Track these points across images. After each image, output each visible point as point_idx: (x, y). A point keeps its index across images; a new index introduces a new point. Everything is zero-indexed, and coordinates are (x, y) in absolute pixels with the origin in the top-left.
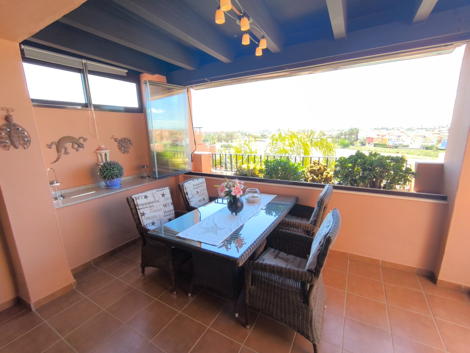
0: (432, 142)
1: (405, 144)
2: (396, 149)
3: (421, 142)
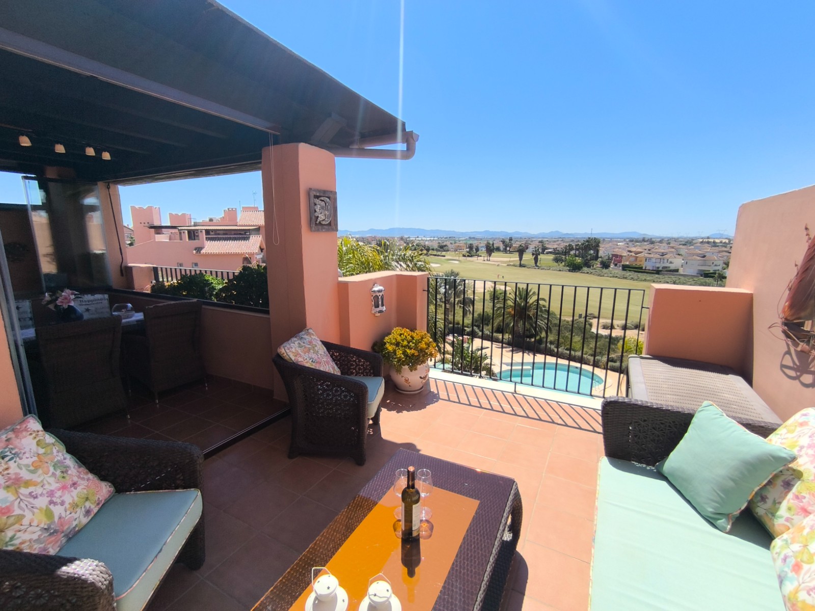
0: (716, 265)
3: (698, 265)
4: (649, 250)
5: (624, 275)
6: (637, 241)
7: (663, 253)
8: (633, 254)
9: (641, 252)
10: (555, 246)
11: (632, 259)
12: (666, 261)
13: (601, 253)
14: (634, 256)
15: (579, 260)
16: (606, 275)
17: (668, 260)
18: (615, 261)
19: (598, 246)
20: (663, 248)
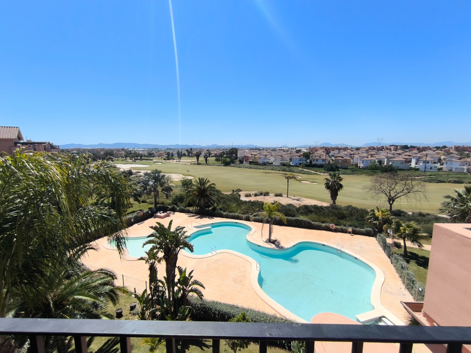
0: (287, 160)
1: (270, 162)
2: (264, 166)
3: (280, 160)
4: (260, 154)
5: (250, 166)
6: (253, 149)
7: (266, 155)
8: (253, 156)
9: (257, 155)
10: (215, 153)
11: (253, 158)
12: (267, 159)
13: (238, 156)
14: (254, 157)
15: (228, 160)
16: (242, 167)
17: (268, 158)
18: (245, 159)
19: (237, 152)
20: (265, 153)
